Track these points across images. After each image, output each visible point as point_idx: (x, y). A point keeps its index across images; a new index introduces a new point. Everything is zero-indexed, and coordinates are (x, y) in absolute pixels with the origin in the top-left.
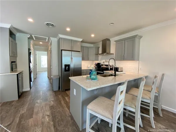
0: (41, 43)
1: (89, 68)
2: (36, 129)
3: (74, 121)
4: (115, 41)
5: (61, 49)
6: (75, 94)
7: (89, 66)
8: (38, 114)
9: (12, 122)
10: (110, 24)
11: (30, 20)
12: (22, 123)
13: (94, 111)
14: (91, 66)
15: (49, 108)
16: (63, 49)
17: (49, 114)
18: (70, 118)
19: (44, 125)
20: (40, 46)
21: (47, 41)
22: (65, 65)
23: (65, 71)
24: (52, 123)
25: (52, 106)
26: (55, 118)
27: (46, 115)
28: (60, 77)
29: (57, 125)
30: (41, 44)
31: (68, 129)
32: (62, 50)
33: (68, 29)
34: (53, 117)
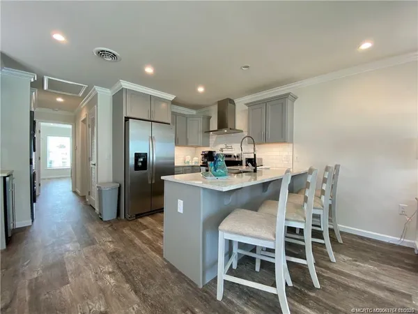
0: (60, 100)
1: (188, 162)
2: (88, 305)
3: (180, 273)
4: (246, 104)
5: (124, 115)
6: (180, 209)
7: (188, 158)
8: (81, 272)
9: (11, 301)
10: (241, 68)
11: (59, 37)
12: (43, 297)
13: (236, 234)
14: (192, 159)
15: (106, 258)
16: (129, 115)
17: (111, 270)
18: (167, 270)
19: (109, 293)
20: (53, 109)
21: (81, 95)
22: (136, 154)
23: (136, 169)
24: (127, 285)
25: (114, 253)
26: (131, 275)
27: (105, 273)
28: (120, 185)
29: (143, 289)
30: (59, 103)
31: (172, 290)
32: (127, 119)
33: (149, 70)
34: (124, 274)
